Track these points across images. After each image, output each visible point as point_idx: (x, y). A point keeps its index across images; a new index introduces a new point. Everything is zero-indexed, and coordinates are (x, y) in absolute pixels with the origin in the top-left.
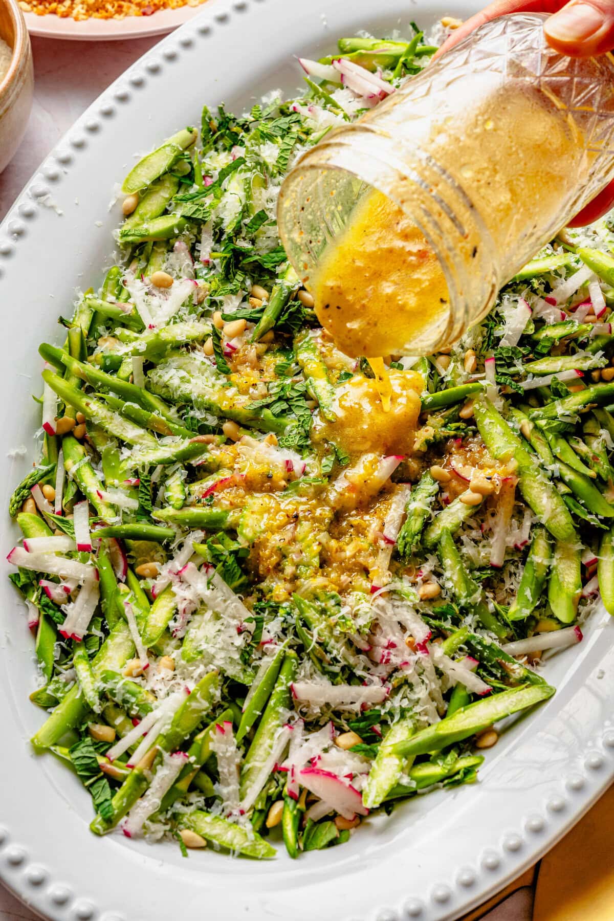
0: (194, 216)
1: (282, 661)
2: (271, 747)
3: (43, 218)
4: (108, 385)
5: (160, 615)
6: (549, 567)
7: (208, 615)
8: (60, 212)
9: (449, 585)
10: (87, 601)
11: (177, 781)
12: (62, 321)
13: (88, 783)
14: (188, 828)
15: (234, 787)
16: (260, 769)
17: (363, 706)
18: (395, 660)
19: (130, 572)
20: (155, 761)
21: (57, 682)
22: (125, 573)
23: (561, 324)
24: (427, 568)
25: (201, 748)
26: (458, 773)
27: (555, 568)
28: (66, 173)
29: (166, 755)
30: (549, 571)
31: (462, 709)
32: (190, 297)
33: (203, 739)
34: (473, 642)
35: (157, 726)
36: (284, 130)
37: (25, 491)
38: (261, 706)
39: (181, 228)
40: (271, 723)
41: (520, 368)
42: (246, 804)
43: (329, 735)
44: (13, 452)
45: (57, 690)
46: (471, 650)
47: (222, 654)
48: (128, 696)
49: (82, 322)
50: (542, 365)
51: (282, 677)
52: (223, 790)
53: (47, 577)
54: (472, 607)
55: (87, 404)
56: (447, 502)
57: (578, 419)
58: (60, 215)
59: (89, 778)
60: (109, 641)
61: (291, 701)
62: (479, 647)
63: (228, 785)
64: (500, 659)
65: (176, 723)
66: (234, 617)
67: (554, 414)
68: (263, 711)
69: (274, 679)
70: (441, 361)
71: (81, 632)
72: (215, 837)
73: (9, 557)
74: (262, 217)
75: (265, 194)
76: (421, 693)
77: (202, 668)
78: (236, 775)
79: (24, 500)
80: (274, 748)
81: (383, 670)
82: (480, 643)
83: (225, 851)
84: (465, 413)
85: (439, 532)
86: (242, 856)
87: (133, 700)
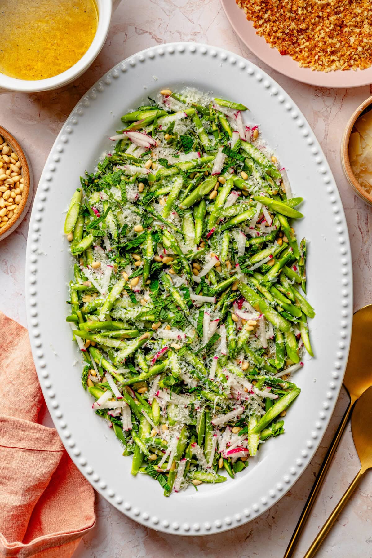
0: (99, 235)
1: (205, 414)
2: (212, 444)
3: (41, 260)
4: (99, 328)
5: (156, 412)
6: (284, 342)
7: (173, 406)
8: (46, 254)
9: (251, 362)
10: (127, 414)
11: (186, 468)
12: (68, 303)
13: (155, 478)
14: (194, 479)
15: (204, 460)
16: (211, 452)
17: (238, 418)
18: (243, 399)
19: (136, 394)
20: (176, 466)
21: (129, 446)
22: (135, 395)
23: (258, 237)
24: (241, 358)
25: (189, 454)
26: (277, 430)
27: (286, 342)
28: (40, 235)
29: (179, 462)
30: (285, 343)
31: (271, 408)
32: (112, 273)
33: (189, 451)
34: (267, 381)
35: (172, 454)
36: (118, 181)
37: (85, 377)
38: (203, 432)
39: (95, 241)
40: (209, 437)
41: (248, 263)
42: (210, 465)
43: (229, 431)
44: (74, 363)
45: (131, 449)
46: (267, 384)
47: (183, 419)
48: (157, 445)
49: (75, 300)
50: (256, 258)
51: (207, 420)
52: (201, 463)
53: (109, 410)
54: (262, 368)
55: (95, 339)
56: (240, 329)
57: (277, 278)
58: (46, 255)
59: (155, 476)
60: (141, 425)
61: (213, 427)
62: (269, 382)
63: (202, 461)
64: (278, 383)
65: (178, 451)
66: (182, 404)
67: (268, 280)
68: (205, 434)
69: (205, 422)
70: (218, 269)
71: (131, 427)
72: (204, 479)
73: (93, 407)
74: (126, 226)
75: (123, 216)
76: (255, 406)
77: (178, 426)
78: (204, 457)
79: (87, 381)
80: (213, 444)
81: (239, 402)
82: (270, 380)
83: (208, 482)
84: (234, 288)
85: (242, 343)
86: (216, 483)
87: (160, 446)
